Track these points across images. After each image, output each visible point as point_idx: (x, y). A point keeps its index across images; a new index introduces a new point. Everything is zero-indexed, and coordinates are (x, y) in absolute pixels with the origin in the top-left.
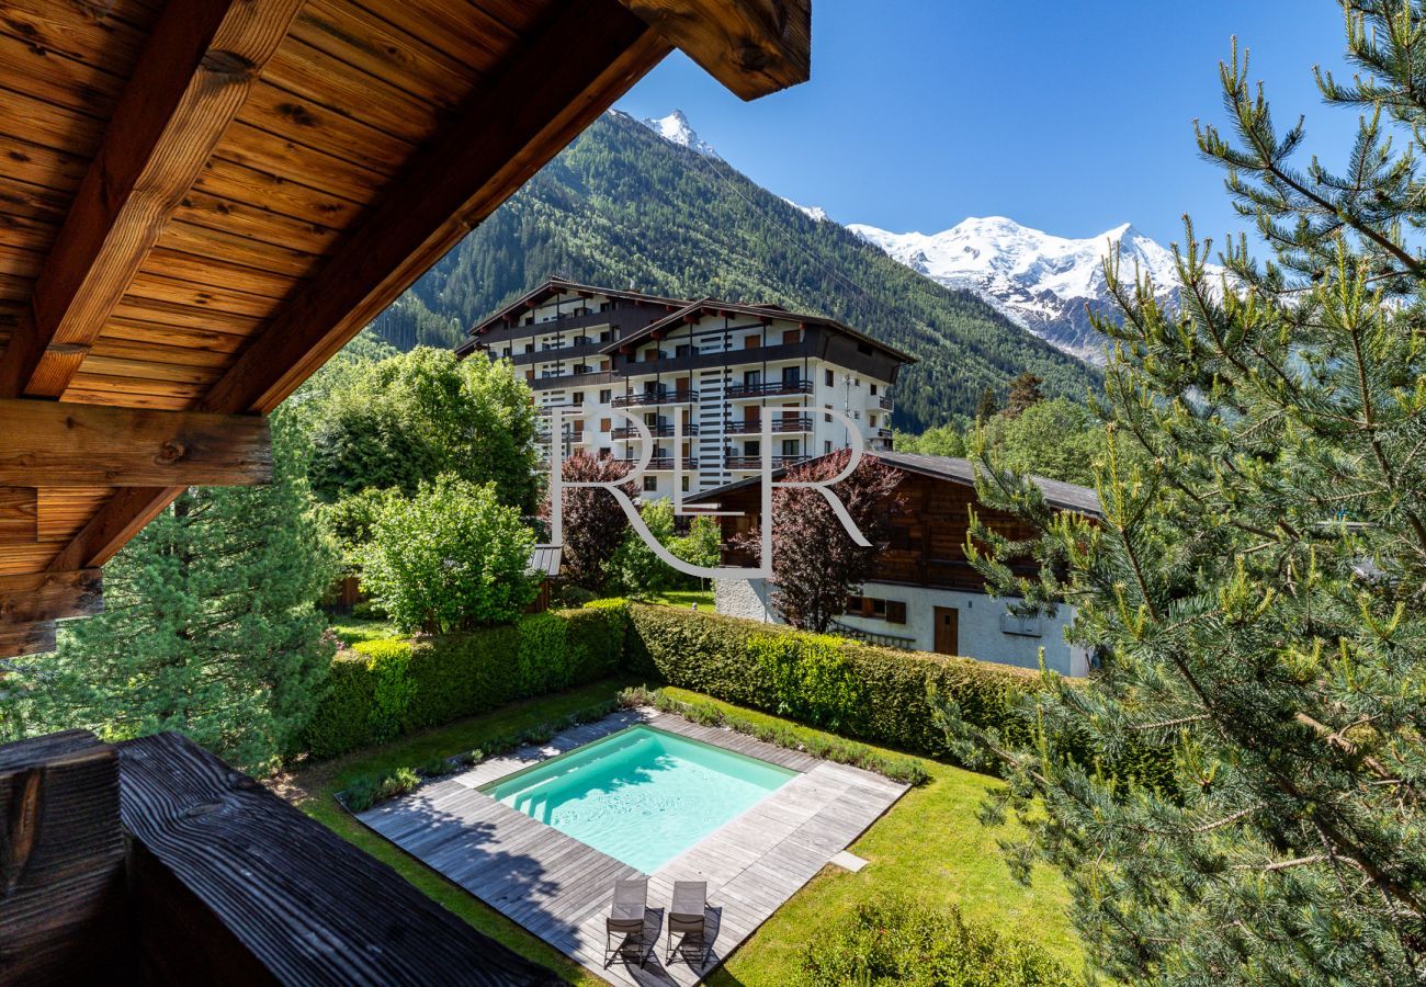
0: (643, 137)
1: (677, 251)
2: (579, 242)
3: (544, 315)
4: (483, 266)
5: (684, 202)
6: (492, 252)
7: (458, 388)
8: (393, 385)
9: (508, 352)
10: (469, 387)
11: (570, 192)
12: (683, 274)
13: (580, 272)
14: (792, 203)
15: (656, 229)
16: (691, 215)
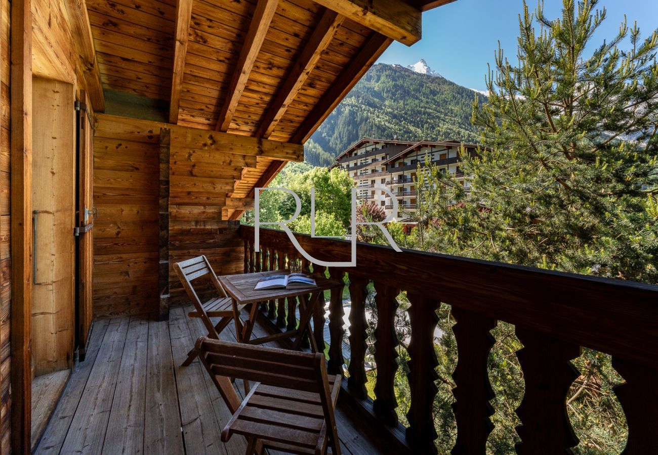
0: (407, 73)
1: (421, 119)
2: (379, 119)
3: (361, 152)
4: (343, 133)
5: (424, 97)
6: (346, 128)
7: (328, 181)
8: (307, 181)
9: (348, 166)
10: (332, 180)
11: (376, 100)
12: (423, 127)
13: (380, 131)
14: (475, 90)
15: (412, 110)
16: (427, 102)
